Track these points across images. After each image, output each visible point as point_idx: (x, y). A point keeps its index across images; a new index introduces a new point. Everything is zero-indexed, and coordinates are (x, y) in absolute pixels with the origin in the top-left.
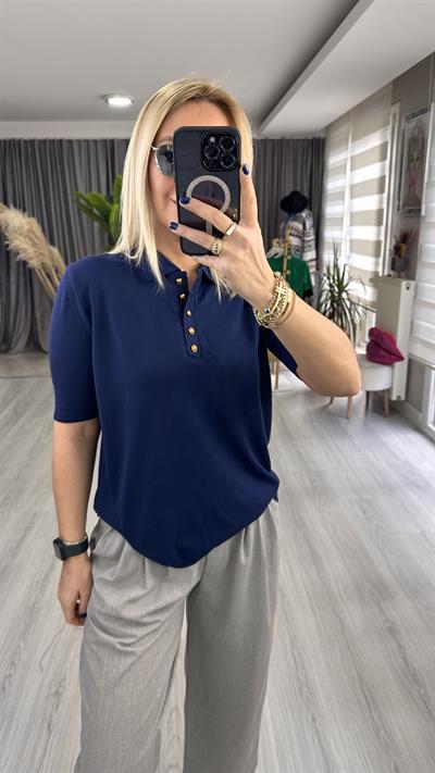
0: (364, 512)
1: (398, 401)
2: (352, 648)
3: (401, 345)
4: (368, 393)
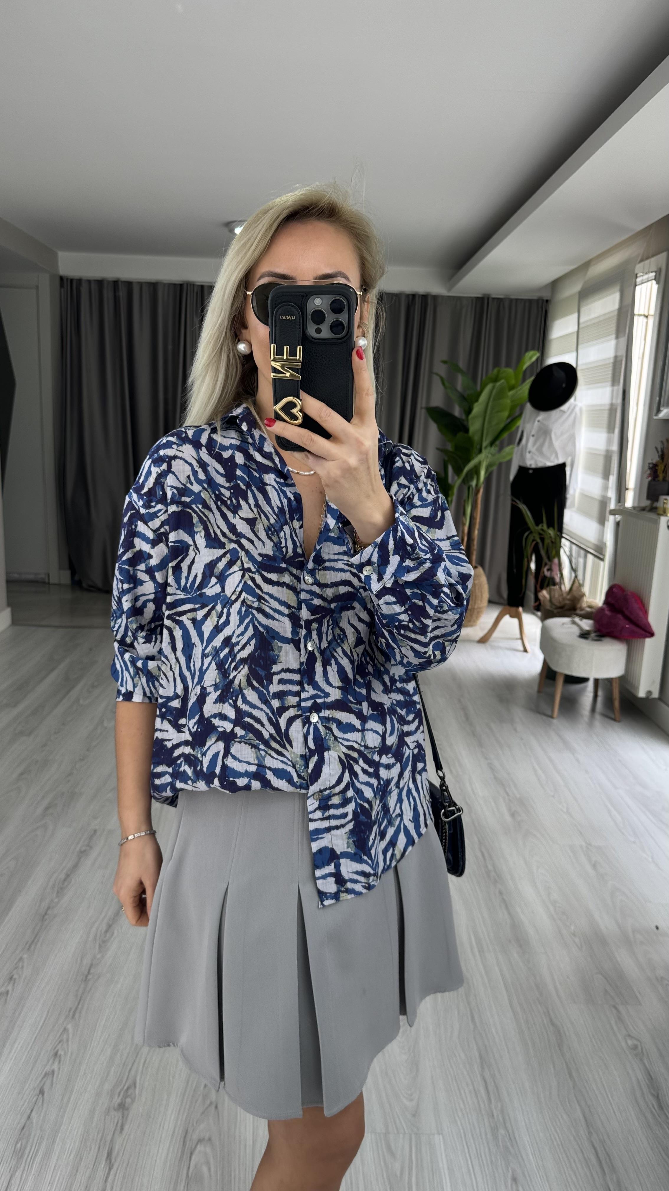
0: (594, 866)
1: (647, 699)
2: (574, 1074)
4: (596, 681)
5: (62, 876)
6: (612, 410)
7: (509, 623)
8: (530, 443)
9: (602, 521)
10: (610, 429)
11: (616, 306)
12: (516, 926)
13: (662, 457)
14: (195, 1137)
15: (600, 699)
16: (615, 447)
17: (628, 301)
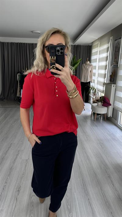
0: (101, 146)
1: (110, 117)
2: (99, 181)
4: (101, 114)
5: (6, 151)
12: (88, 157)
13: (112, 74)
14: (32, 195)
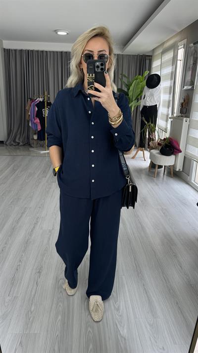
0: (164, 213)
1: (179, 171)
2: (159, 261)
3: (182, 147)
4: (165, 166)
6: (171, 88)
7: (140, 153)
8: (147, 98)
9: (167, 121)
10: (170, 94)
11: (172, 56)
13: (184, 101)
14: (60, 278)
15: (166, 172)
16: (171, 99)
17: (176, 54)
